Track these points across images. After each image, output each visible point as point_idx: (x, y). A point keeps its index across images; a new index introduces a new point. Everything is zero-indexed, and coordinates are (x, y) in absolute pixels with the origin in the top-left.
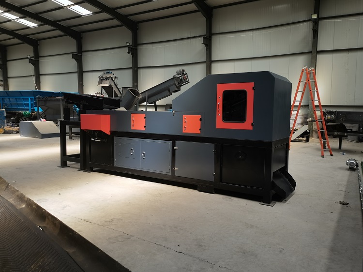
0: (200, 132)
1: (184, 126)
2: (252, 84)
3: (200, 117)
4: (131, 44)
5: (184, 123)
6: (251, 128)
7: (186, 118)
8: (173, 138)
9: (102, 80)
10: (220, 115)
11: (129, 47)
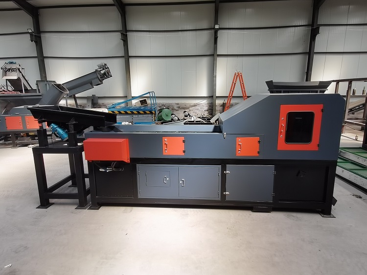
0: (258, 155)
1: (238, 148)
2: (321, 106)
3: (258, 138)
4: (33, 31)
5: (238, 147)
6: (317, 149)
7: (239, 140)
8: (223, 163)
9: (6, 72)
10: (282, 136)
11: (31, 34)
